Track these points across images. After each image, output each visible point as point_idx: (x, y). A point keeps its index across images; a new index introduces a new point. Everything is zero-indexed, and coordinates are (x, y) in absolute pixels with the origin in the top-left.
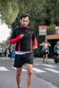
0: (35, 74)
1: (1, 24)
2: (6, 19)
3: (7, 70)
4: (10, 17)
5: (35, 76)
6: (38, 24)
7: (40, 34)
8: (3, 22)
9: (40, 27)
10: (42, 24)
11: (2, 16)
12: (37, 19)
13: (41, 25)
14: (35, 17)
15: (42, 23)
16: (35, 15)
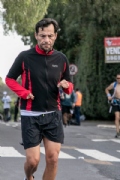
0: (95, 166)
1: (6, 33)
2: (17, 19)
3: (19, 155)
4: (29, 14)
5: (95, 170)
6: (102, 32)
7: (109, 59)
8: (10, 28)
9: (108, 41)
10: (113, 32)
11: (8, 12)
12: (100, 19)
13: (110, 36)
14: (94, 13)
15: (113, 29)
16: (96, 10)
